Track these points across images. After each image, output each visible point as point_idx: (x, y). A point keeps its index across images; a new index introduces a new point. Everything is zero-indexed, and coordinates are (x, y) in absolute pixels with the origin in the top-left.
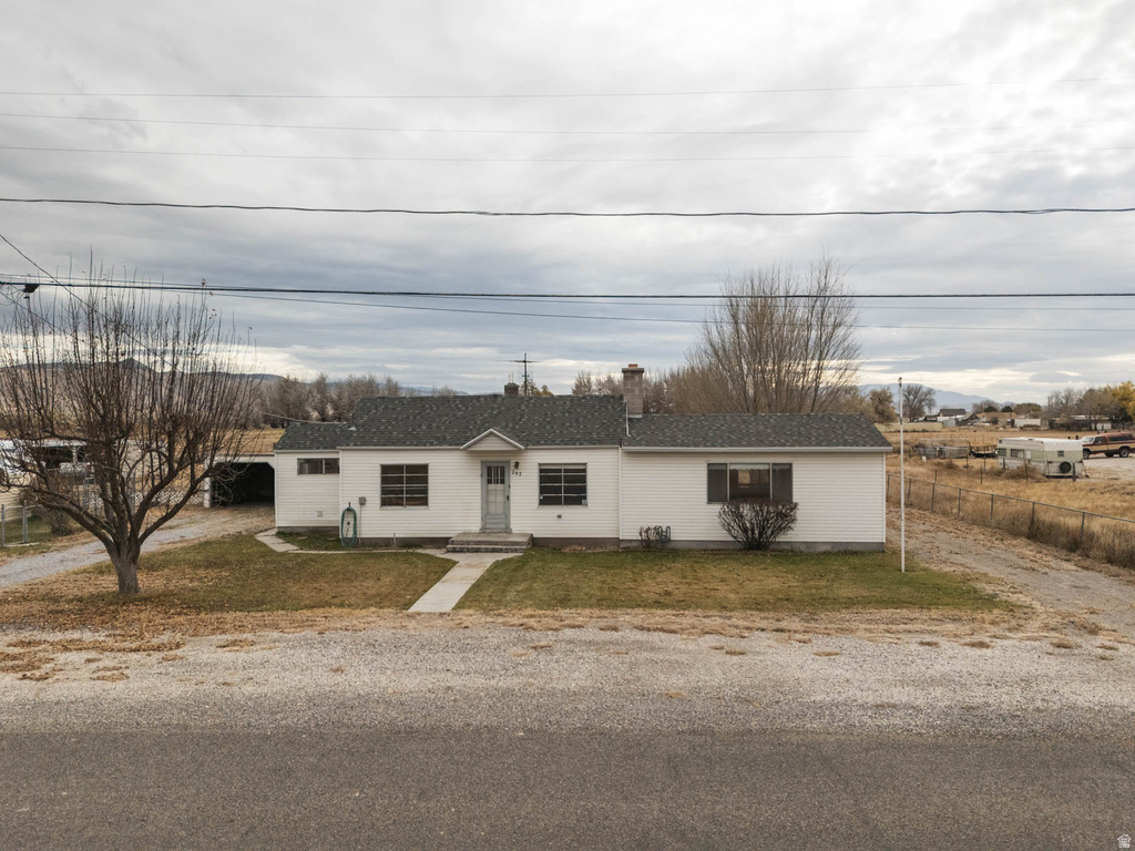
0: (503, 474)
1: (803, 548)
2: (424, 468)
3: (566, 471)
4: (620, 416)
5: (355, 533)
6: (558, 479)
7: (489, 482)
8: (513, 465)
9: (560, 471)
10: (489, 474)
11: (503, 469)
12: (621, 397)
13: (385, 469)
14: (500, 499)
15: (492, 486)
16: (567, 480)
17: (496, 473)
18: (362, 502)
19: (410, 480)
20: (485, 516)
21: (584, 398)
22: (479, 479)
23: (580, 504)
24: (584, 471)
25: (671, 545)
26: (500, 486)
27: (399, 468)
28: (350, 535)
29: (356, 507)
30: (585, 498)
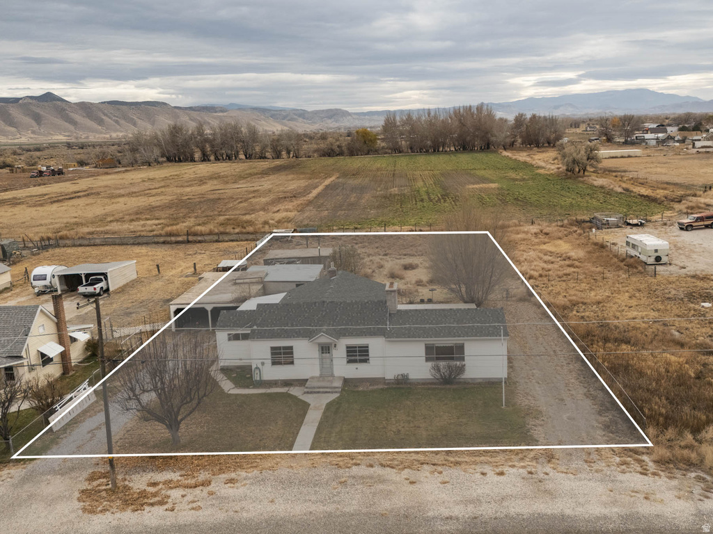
0: (329, 350)
1: (470, 381)
2: (291, 348)
3: (359, 347)
4: (385, 316)
5: (260, 378)
6: (355, 351)
7: (323, 353)
8: (333, 345)
9: (356, 347)
10: (322, 350)
11: (329, 347)
12: (386, 302)
13: (273, 348)
14: (328, 361)
15: (324, 355)
16: (360, 351)
17: (325, 349)
18: (263, 364)
19: (284, 353)
20: (322, 368)
21: (367, 302)
22: (318, 352)
23: (366, 362)
24: (368, 347)
25: (408, 381)
26: (328, 355)
27: (279, 348)
28: (258, 379)
29: (260, 366)
30: (368, 359)
